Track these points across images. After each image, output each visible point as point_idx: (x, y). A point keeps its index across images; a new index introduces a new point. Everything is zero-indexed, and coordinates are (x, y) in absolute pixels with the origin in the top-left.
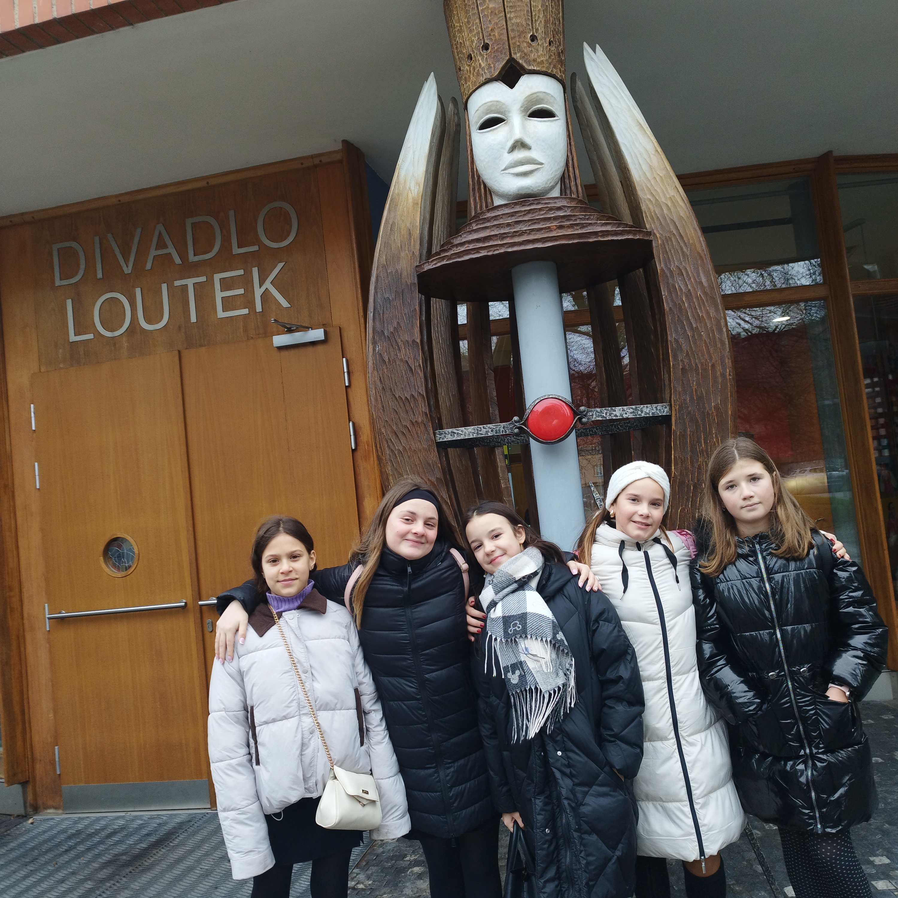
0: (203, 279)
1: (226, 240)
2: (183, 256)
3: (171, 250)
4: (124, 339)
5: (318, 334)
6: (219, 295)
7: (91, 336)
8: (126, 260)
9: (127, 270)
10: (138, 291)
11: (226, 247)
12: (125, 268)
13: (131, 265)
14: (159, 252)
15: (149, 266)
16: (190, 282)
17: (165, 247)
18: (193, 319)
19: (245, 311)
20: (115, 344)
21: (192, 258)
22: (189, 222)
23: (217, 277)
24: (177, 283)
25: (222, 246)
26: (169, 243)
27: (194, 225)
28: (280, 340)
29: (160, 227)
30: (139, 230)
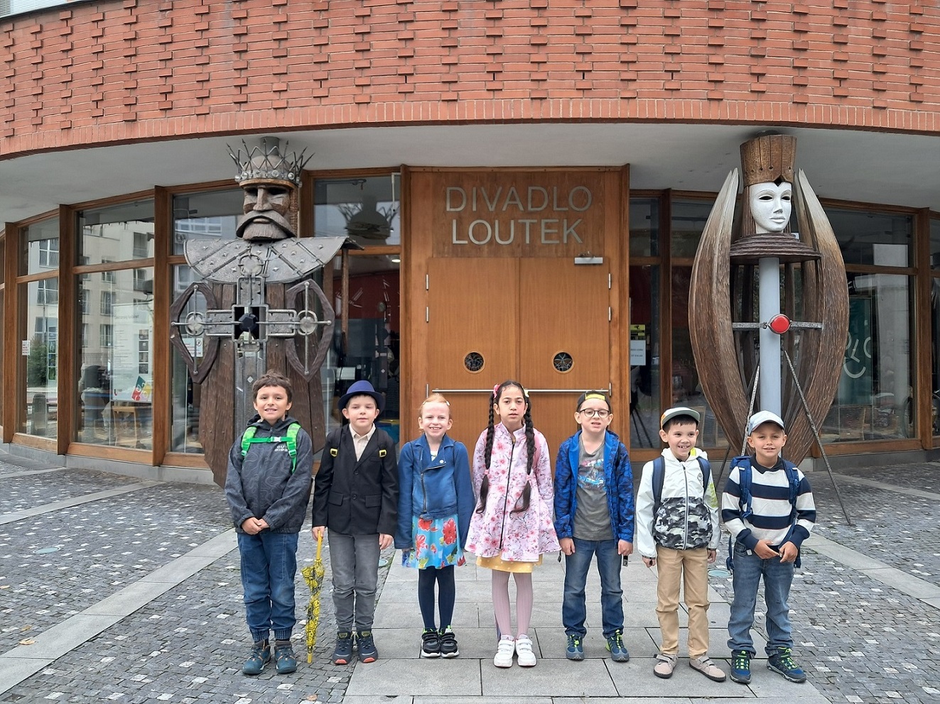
0: (535, 221)
1: (551, 201)
2: (525, 207)
3: (518, 202)
4: (486, 246)
5: (599, 260)
6: (543, 231)
7: (466, 242)
8: (491, 203)
9: (492, 209)
10: (497, 222)
11: (550, 206)
12: (490, 208)
13: (494, 206)
14: (511, 202)
15: (504, 209)
16: (528, 222)
17: (515, 200)
18: (528, 242)
19: (558, 242)
20: (479, 249)
21: (530, 208)
22: (530, 189)
23: (543, 221)
24: (520, 221)
25: (548, 205)
26: (518, 199)
27: (533, 190)
28: (578, 260)
29: (513, 189)
30: (500, 188)
